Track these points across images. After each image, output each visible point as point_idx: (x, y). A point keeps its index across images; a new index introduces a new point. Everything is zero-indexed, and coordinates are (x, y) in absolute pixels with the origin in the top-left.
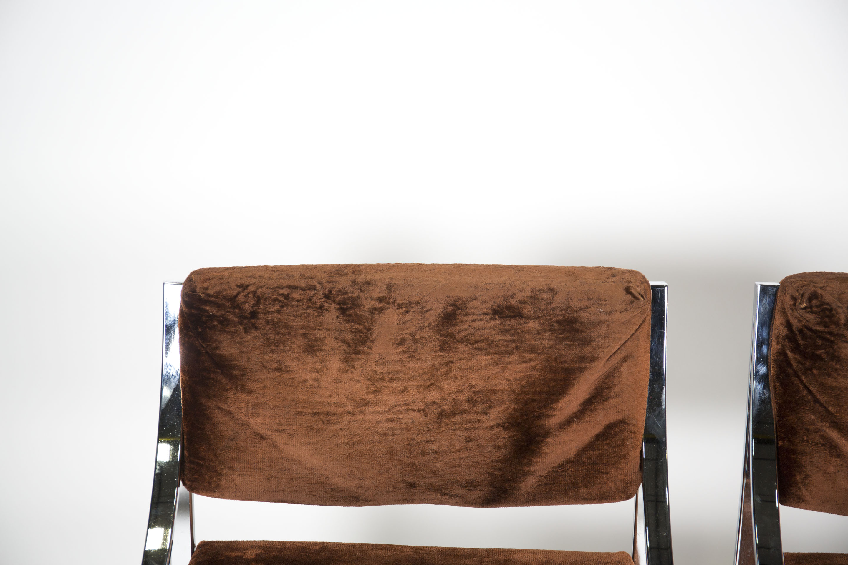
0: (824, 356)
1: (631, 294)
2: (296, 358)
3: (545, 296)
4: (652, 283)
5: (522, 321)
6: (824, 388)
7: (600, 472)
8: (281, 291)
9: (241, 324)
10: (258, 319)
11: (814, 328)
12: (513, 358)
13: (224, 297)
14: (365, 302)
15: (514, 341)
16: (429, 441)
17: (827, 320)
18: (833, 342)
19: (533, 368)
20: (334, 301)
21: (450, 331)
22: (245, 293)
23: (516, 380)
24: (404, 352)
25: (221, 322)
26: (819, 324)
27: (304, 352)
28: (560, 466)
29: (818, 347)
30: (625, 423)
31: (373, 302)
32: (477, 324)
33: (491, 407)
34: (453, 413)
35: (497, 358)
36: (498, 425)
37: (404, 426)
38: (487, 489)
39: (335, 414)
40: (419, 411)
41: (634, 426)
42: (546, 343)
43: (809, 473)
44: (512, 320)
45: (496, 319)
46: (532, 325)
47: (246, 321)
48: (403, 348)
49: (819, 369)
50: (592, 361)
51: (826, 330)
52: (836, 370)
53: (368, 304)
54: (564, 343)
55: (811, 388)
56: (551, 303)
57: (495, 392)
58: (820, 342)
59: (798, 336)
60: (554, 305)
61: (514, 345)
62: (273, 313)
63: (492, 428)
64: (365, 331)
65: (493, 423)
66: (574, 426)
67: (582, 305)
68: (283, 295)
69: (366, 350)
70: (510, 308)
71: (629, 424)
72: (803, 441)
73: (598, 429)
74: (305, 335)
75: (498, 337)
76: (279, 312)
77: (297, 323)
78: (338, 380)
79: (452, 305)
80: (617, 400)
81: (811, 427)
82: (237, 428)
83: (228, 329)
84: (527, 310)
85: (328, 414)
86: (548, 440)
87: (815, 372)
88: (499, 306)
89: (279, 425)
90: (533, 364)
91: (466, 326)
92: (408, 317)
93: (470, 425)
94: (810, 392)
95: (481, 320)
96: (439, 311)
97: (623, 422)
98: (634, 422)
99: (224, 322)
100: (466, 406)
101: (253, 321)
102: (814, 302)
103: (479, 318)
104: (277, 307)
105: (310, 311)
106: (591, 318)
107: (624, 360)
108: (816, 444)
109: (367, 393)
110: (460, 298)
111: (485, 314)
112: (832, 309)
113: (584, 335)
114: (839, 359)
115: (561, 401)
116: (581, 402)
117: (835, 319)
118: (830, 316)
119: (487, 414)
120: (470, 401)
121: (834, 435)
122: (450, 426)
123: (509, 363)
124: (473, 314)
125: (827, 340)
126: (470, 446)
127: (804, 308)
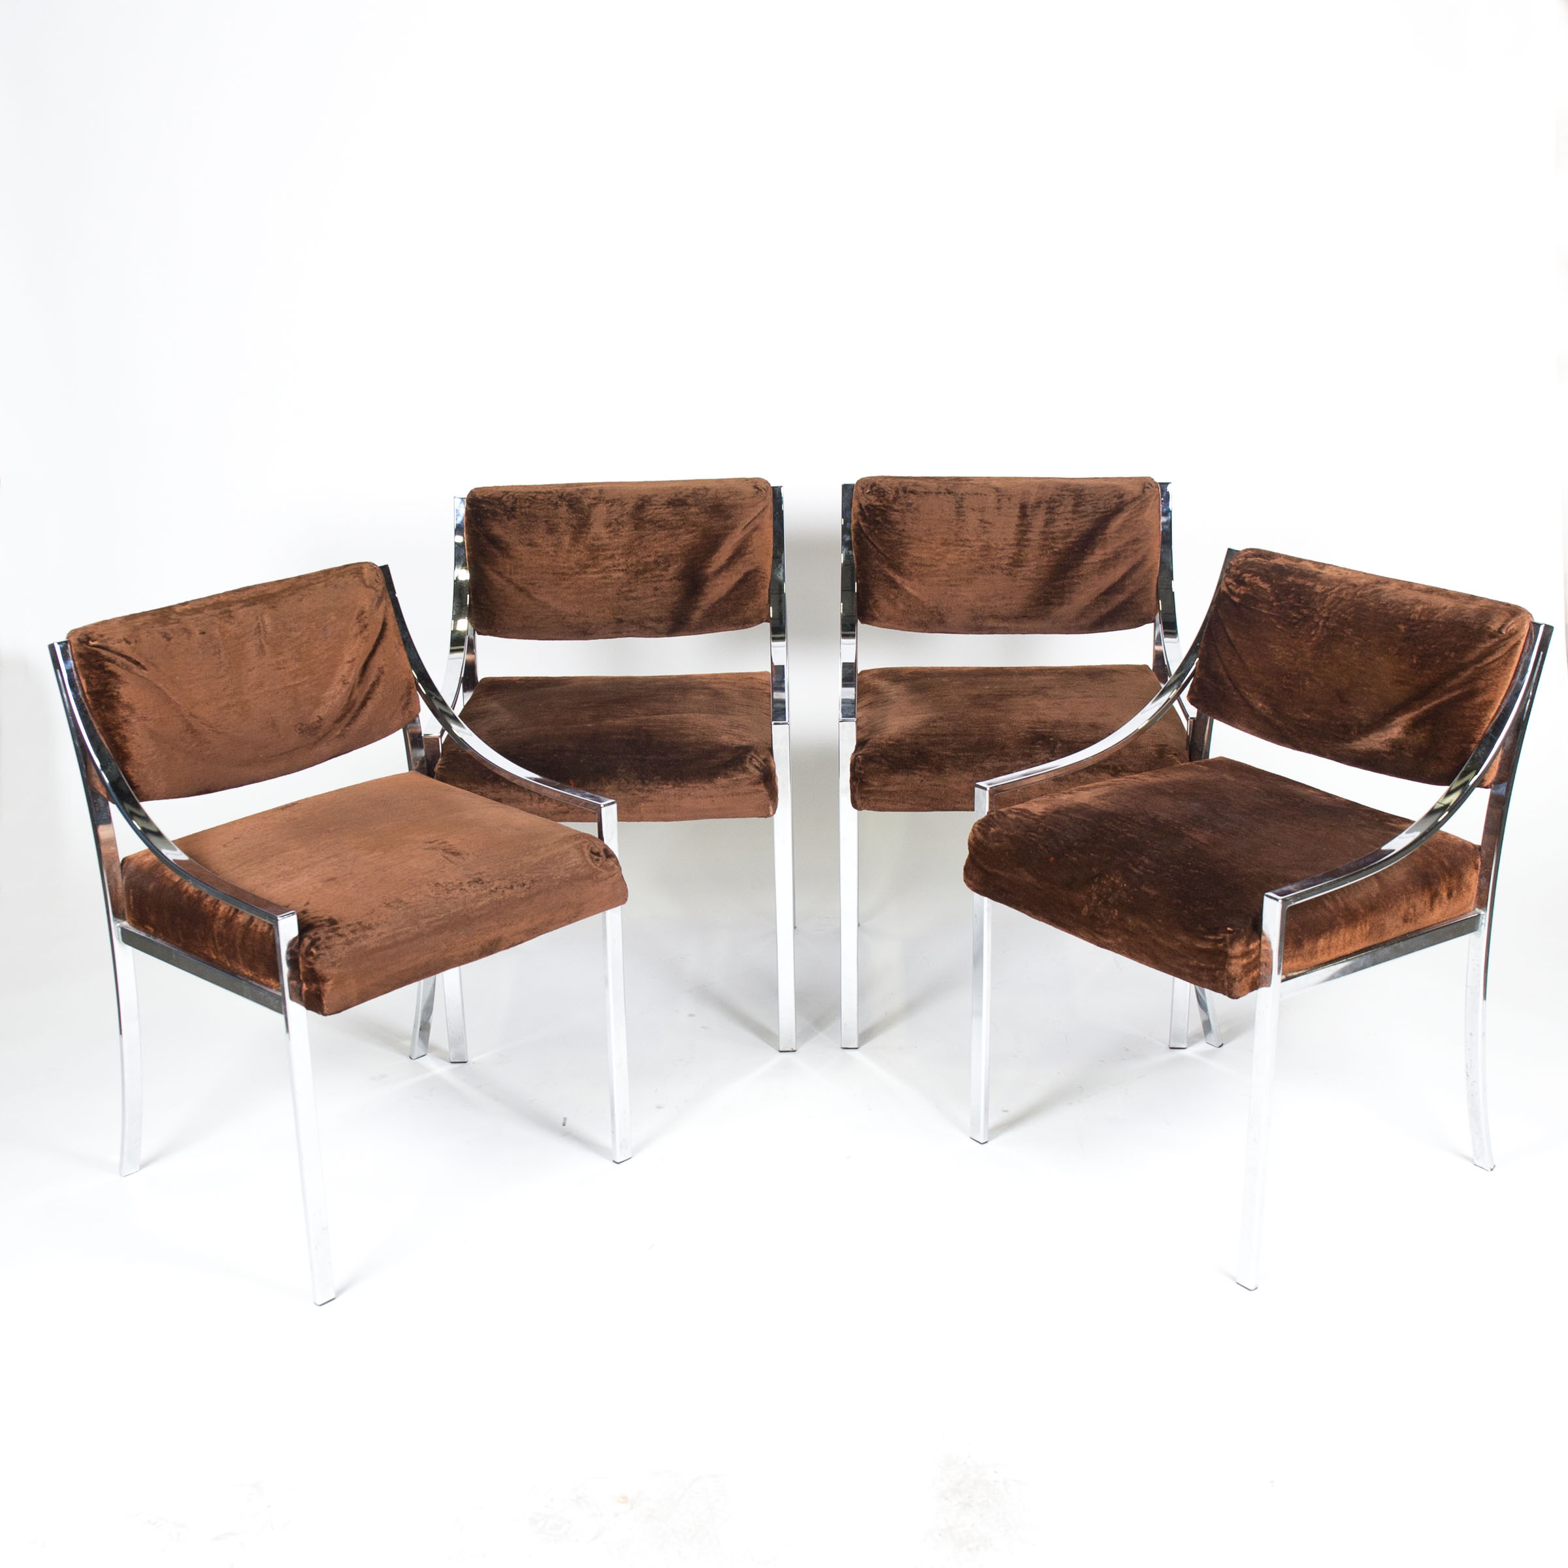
0: (881, 521)
1: (757, 488)
2: (541, 537)
3: (701, 492)
4: (772, 485)
5: (687, 507)
6: (882, 542)
7: (742, 605)
8: (530, 495)
9: (505, 514)
10: (517, 512)
11: (874, 504)
12: (681, 530)
13: (494, 498)
14: (584, 500)
15: (682, 520)
16: (631, 591)
17: (882, 498)
18: (885, 511)
19: (695, 537)
20: (565, 500)
21: (640, 516)
22: (507, 496)
23: (685, 546)
24: (611, 532)
25: (492, 514)
26: (877, 500)
27: (546, 533)
28: (717, 602)
29: (877, 516)
30: (757, 571)
31: (589, 501)
32: (656, 511)
33: (669, 566)
34: (645, 571)
35: (671, 532)
36: (675, 578)
37: (613, 581)
38: (670, 623)
39: (568, 574)
40: (623, 570)
41: (763, 573)
42: (703, 520)
43: (878, 599)
44: (681, 508)
45: (670, 507)
46: (693, 510)
47: (508, 513)
48: (611, 529)
49: (878, 529)
50: (733, 528)
51: (881, 504)
52: (888, 529)
53: (587, 502)
54: (714, 519)
55: (875, 543)
56: (705, 496)
57: (671, 555)
58: (878, 512)
59: (865, 511)
60: (707, 497)
61: (682, 523)
62: (525, 508)
63: (671, 580)
64: (585, 518)
65: (672, 577)
66: (724, 574)
67: (726, 495)
68: (531, 496)
69: (586, 530)
70: (679, 500)
71: (759, 572)
72: (872, 578)
73: (739, 577)
74: (546, 521)
75: (671, 519)
76: (529, 507)
77: (542, 513)
78: (569, 551)
79: (642, 500)
80: (751, 555)
81: (877, 569)
82: (504, 583)
83: (497, 518)
84: (690, 501)
85: (563, 574)
86: (708, 583)
87: (876, 532)
88: (672, 499)
89: (531, 580)
90: (695, 534)
91: (651, 512)
92: (613, 508)
93: (656, 579)
94: (875, 546)
95: (660, 508)
96: (633, 504)
97: (756, 570)
98: (763, 571)
99: (495, 514)
100: (653, 566)
101: (513, 513)
102: (874, 488)
104: (528, 504)
105: (550, 506)
106: (731, 503)
107: (755, 529)
108: (880, 580)
109: (587, 560)
110: (646, 496)
111: (663, 504)
112: (884, 492)
113: (727, 513)
114: (890, 522)
115: (714, 556)
116: (727, 557)
117: (886, 497)
118: (883, 496)
119: (667, 571)
120: (656, 562)
121: (891, 573)
122: (643, 580)
123: (679, 535)
124: (656, 505)
125: (882, 510)
126: (658, 592)
127: (868, 493)
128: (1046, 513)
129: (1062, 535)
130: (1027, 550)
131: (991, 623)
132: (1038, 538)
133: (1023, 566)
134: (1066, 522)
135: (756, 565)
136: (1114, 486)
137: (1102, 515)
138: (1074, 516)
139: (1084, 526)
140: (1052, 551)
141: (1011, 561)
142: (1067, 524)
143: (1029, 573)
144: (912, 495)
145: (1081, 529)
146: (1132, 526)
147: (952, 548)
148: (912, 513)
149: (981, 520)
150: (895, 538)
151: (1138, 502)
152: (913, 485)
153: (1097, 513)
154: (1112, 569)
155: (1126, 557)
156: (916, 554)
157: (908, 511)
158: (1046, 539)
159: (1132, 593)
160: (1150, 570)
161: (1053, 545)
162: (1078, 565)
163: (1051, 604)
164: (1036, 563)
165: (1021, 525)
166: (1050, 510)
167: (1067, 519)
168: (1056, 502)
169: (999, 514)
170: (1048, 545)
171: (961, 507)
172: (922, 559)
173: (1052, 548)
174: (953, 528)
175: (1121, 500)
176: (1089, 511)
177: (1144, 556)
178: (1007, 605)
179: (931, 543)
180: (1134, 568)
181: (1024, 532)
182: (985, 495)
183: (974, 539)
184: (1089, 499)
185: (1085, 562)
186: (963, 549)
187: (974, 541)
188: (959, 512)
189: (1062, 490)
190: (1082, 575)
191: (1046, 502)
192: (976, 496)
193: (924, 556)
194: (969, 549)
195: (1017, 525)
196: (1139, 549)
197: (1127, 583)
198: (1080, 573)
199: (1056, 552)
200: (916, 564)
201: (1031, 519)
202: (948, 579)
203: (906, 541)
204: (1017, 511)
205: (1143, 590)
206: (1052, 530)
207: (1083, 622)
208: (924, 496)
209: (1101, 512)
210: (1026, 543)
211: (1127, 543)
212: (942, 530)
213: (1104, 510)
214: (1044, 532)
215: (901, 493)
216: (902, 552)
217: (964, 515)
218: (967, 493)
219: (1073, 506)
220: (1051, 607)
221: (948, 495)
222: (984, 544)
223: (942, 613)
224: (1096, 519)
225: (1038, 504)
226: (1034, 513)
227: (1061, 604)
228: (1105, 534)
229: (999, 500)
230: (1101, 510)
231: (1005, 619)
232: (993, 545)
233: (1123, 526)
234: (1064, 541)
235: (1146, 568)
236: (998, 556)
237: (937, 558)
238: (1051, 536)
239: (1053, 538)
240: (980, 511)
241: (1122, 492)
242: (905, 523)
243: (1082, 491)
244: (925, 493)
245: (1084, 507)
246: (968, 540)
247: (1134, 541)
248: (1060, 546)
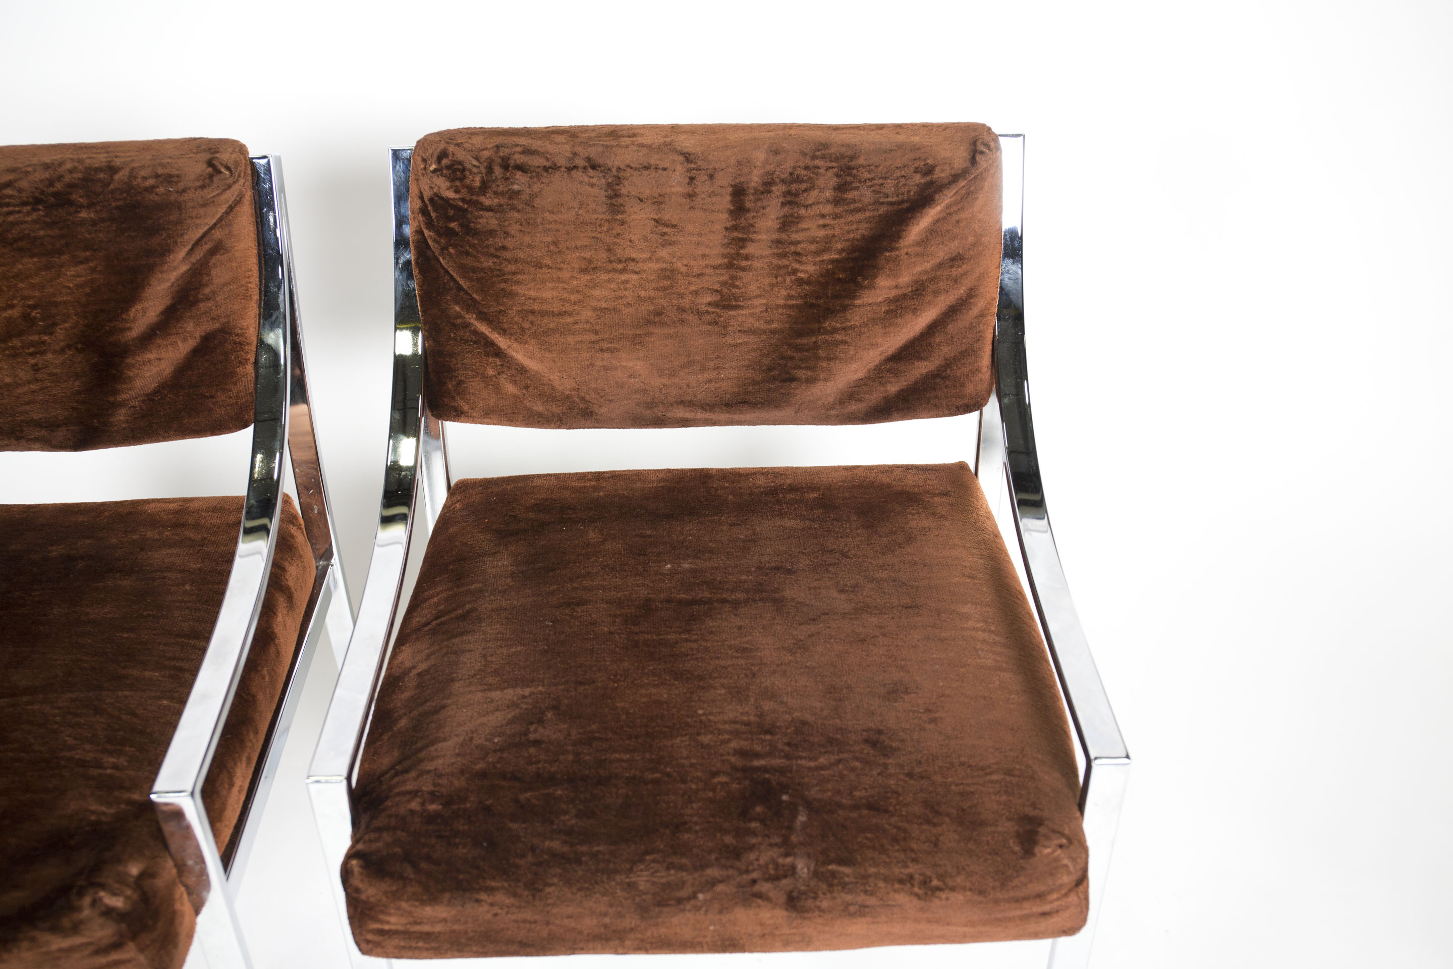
0: (461, 229)
1: (213, 166)
4: (251, 155)
5: (72, 209)
6: (464, 270)
7: (203, 396)
11: (445, 195)
12: (65, 258)
15: (63, 236)
17: (459, 182)
18: (466, 210)
19: (93, 270)
23: (77, 286)
26: (451, 188)
28: (155, 392)
29: (451, 219)
30: (226, 333)
32: (11, 218)
33: (55, 324)
35: (45, 259)
36: (69, 346)
38: (75, 428)
41: (237, 335)
42: (106, 237)
43: (463, 378)
44: (60, 211)
45: (39, 210)
46: (85, 215)
49: (455, 246)
50: (163, 255)
51: (457, 196)
52: (473, 246)
54: (126, 234)
55: (452, 272)
56: (109, 184)
57: (55, 305)
58: (451, 212)
59: (430, 207)
60: (112, 187)
61: (63, 242)
63: (62, 351)
65: (62, 344)
66: (158, 341)
70: (56, 194)
72: (450, 339)
73: (191, 344)
75: (42, 233)
80: (210, 304)
84: (78, 197)
86: (130, 361)
87: (452, 250)
88: (42, 193)
90: (91, 264)
93: (31, 350)
94: (451, 277)
95: (19, 212)
100: (22, 325)
102: (445, 162)
103: (17, 209)
106: (159, 200)
107: (213, 251)
108: (466, 342)
112: (464, 169)
113: (150, 222)
114: (475, 233)
115: (133, 310)
116: (161, 308)
117: (467, 181)
118: (461, 179)
119: (51, 334)
120: (26, 317)
121: (483, 328)
122: (7, 352)
123: (62, 266)
124: (8, 205)
125: (460, 209)
126: (40, 376)
127: (435, 171)
128: (783, 204)
129: (813, 247)
130: (747, 276)
131: (680, 412)
132: (768, 252)
133: (742, 308)
134: (821, 222)
135: (223, 320)
136: (915, 148)
137: (890, 208)
138: (839, 210)
139: (857, 229)
140: (793, 278)
141: (716, 298)
142: (824, 226)
143: (751, 320)
144: (519, 174)
145: (851, 236)
146: (948, 231)
147: (604, 277)
148: (518, 211)
149: (656, 221)
150: (488, 263)
151: (962, 183)
152: (523, 153)
153: (883, 203)
154: (909, 317)
155: (936, 293)
156: (532, 293)
157: (513, 208)
158: (784, 255)
159: (946, 359)
160: (982, 315)
161: (796, 266)
162: (845, 308)
163: (793, 379)
164: (764, 301)
165: (735, 228)
166: (791, 199)
167: (823, 216)
168: (802, 182)
169: (691, 208)
170: (787, 266)
171: (617, 195)
172: (543, 301)
173: (795, 271)
174: (603, 236)
175: (928, 178)
176: (866, 200)
177: (971, 289)
178: (710, 381)
179: (560, 269)
180: (952, 312)
181: (742, 242)
182: (665, 169)
183: (645, 256)
184: (866, 175)
185: (858, 302)
186: (624, 277)
187: (644, 261)
188: (612, 205)
189: (814, 157)
190: (852, 328)
191: (783, 181)
192: (645, 173)
193: (547, 295)
194: (635, 277)
195: (726, 229)
196: (962, 275)
197: (938, 340)
198: (849, 324)
199: (802, 279)
200: (533, 312)
201: (753, 217)
202: (594, 337)
203: (511, 268)
204: (725, 202)
205: (969, 353)
206: (795, 237)
207: (853, 407)
208: (545, 174)
209: (892, 204)
210: (744, 263)
211: (940, 266)
212: (579, 243)
213: (895, 199)
214: (778, 242)
215: (498, 171)
216: (503, 290)
217: (623, 212)
218: (628, 166)
219: (835, 189)
220: (793, 385)
221: (591, 172)
222: (664, 265)
223: (588, 398)
224: (880, 215)
225: (768, 185)
226: (759, 204)
227: (811, 381)
228: (897, 249)
229: (692, 179)
230: (890, 199)
231: (708, 408)
232: (683, 269)
233: (932, 232)
234: (818, 259)
235: (975, 311)
236: (693, 288)
237: (574, 298)
238: (793, 248)
239: (797, 254)
240: (654, 203)
241: (930, 161)
242: (507, 234)
243: (852, 158)
244: (546, 169)
245: (855, 193)
246: (633, 260)
247: (953, 259)
248: (811, 268)
